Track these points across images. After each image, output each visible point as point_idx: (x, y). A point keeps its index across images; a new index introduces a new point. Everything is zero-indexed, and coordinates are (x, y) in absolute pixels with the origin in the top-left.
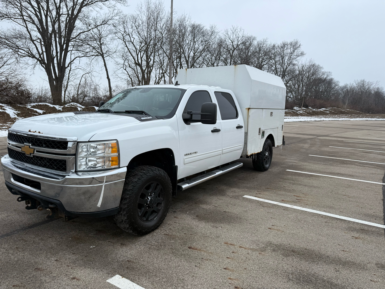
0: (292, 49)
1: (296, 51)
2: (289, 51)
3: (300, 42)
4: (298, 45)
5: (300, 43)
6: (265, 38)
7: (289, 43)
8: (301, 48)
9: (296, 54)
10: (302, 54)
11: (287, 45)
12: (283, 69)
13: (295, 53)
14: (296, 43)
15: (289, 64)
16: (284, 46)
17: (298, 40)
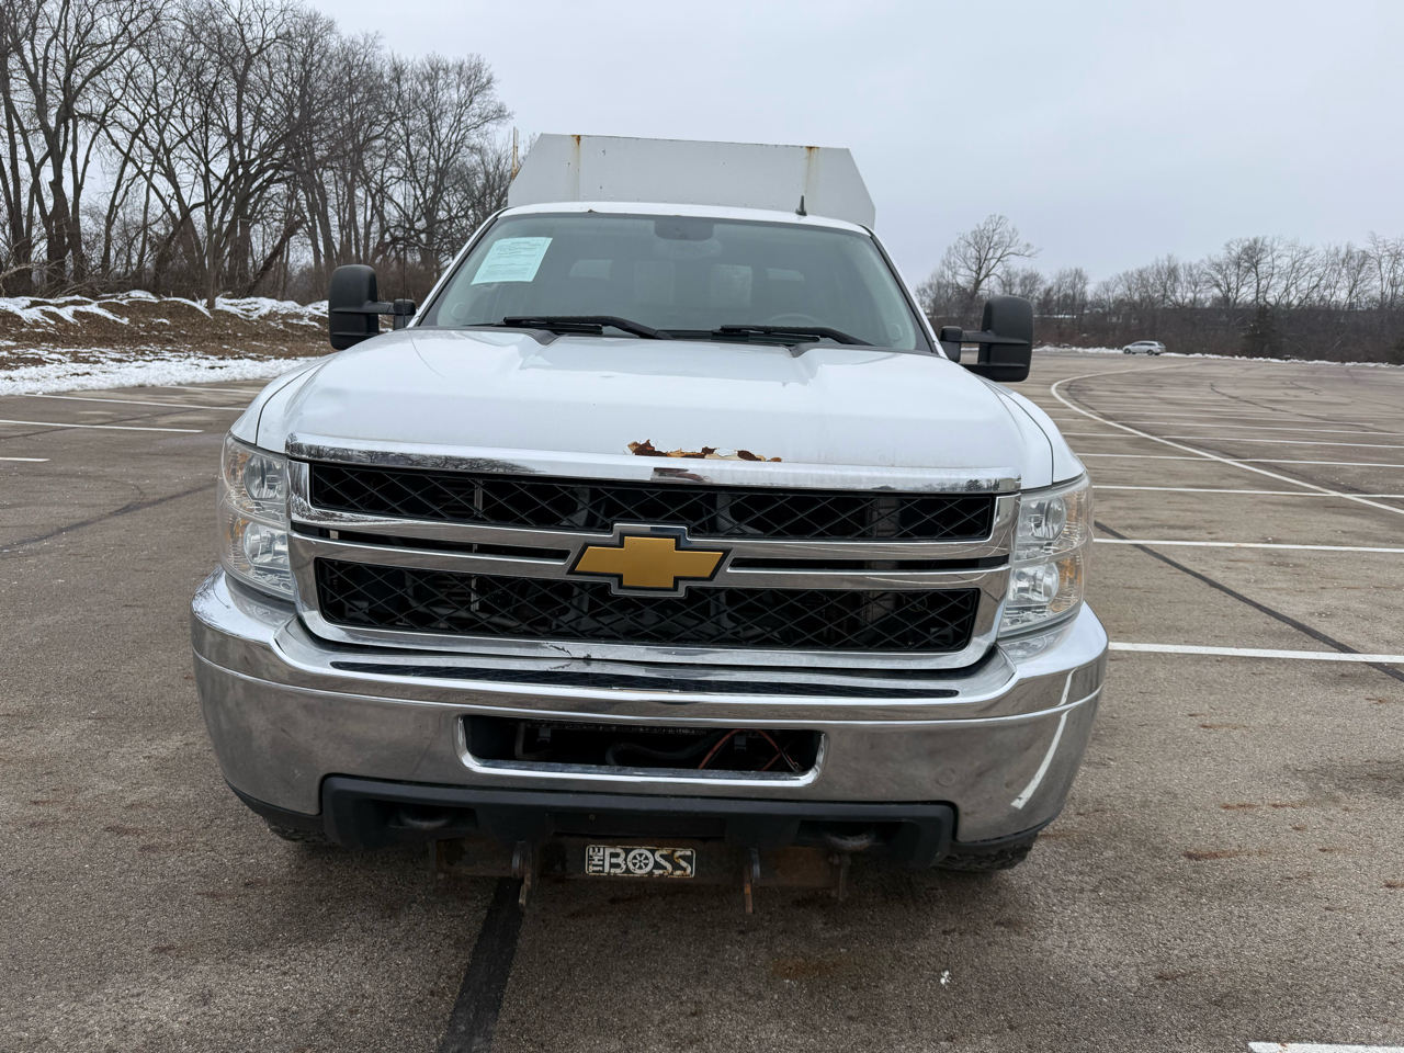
0: (462, 88)
1: (478, 99)
2: (455, 97)
3: (490, 66)
4: (485, 80)
5: (491, 70)
6: (372, 32)
7: (450, 66)
8: (496, 93)
9: (478, 111)
10: (500, 114)
11: (446, 71)
12: (437, 162)
13: (475, 105)
14: (477, 69)
15: (456, 144)
16: (433, 74)
17: (481, 57)
